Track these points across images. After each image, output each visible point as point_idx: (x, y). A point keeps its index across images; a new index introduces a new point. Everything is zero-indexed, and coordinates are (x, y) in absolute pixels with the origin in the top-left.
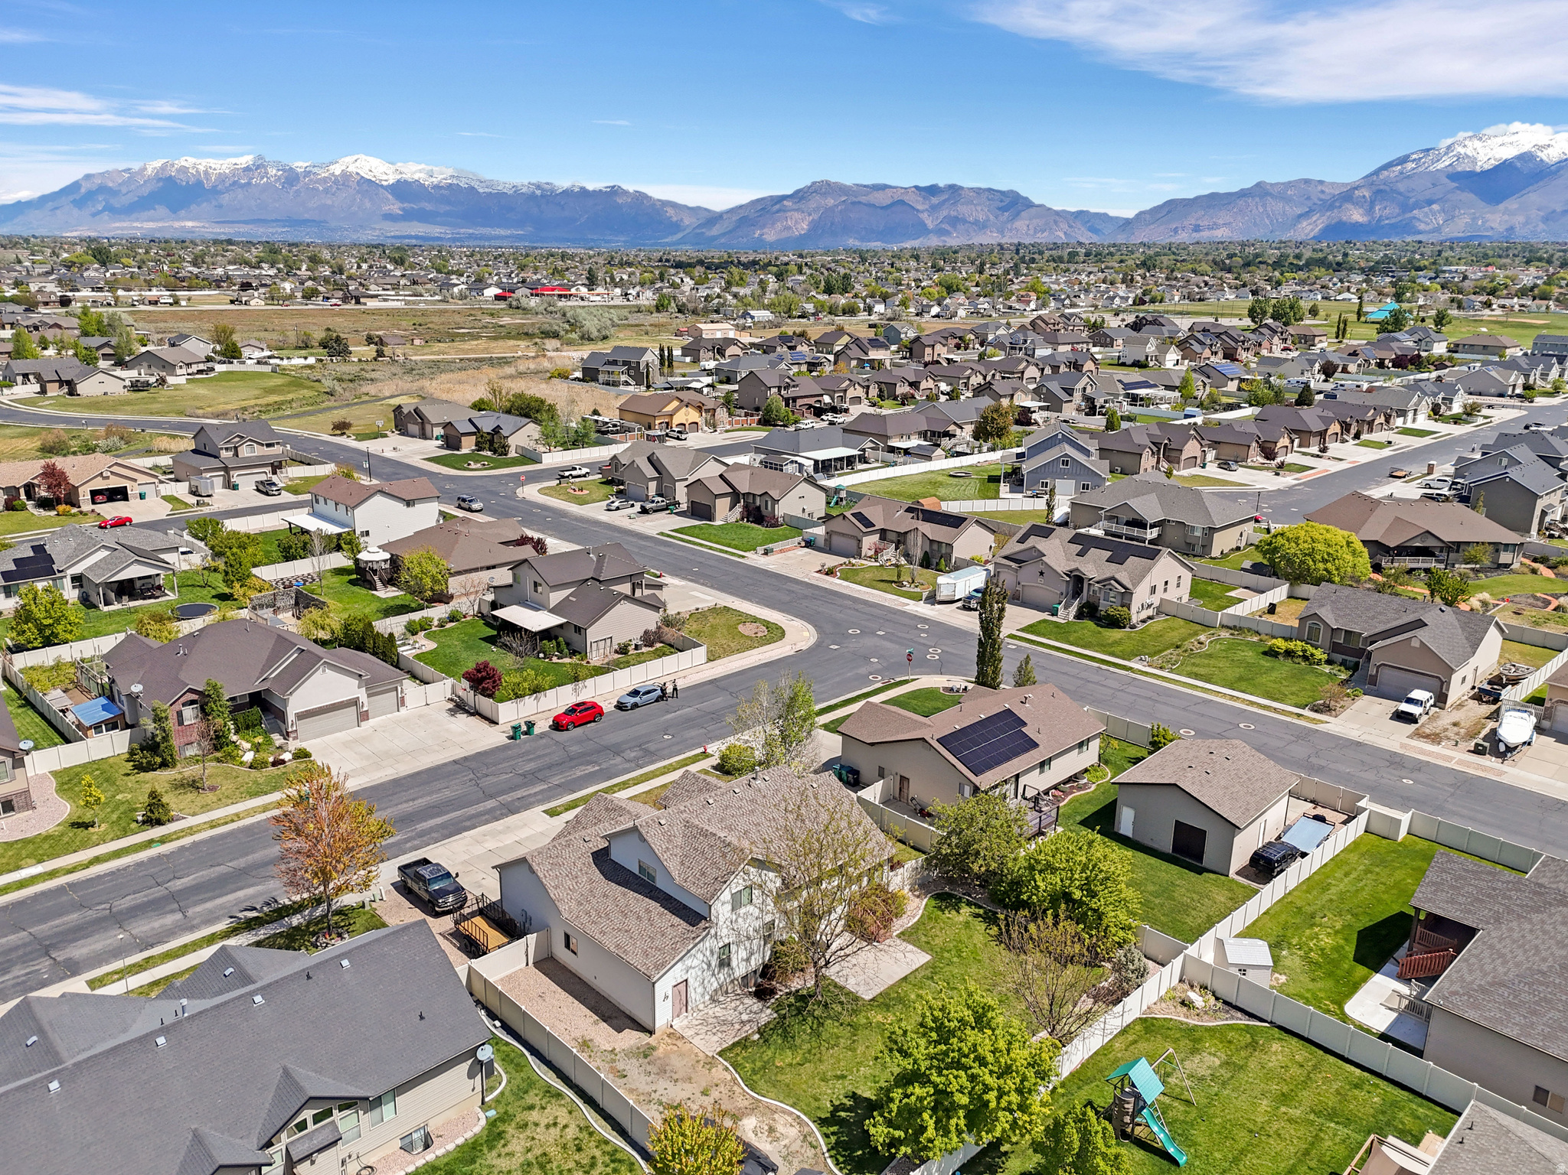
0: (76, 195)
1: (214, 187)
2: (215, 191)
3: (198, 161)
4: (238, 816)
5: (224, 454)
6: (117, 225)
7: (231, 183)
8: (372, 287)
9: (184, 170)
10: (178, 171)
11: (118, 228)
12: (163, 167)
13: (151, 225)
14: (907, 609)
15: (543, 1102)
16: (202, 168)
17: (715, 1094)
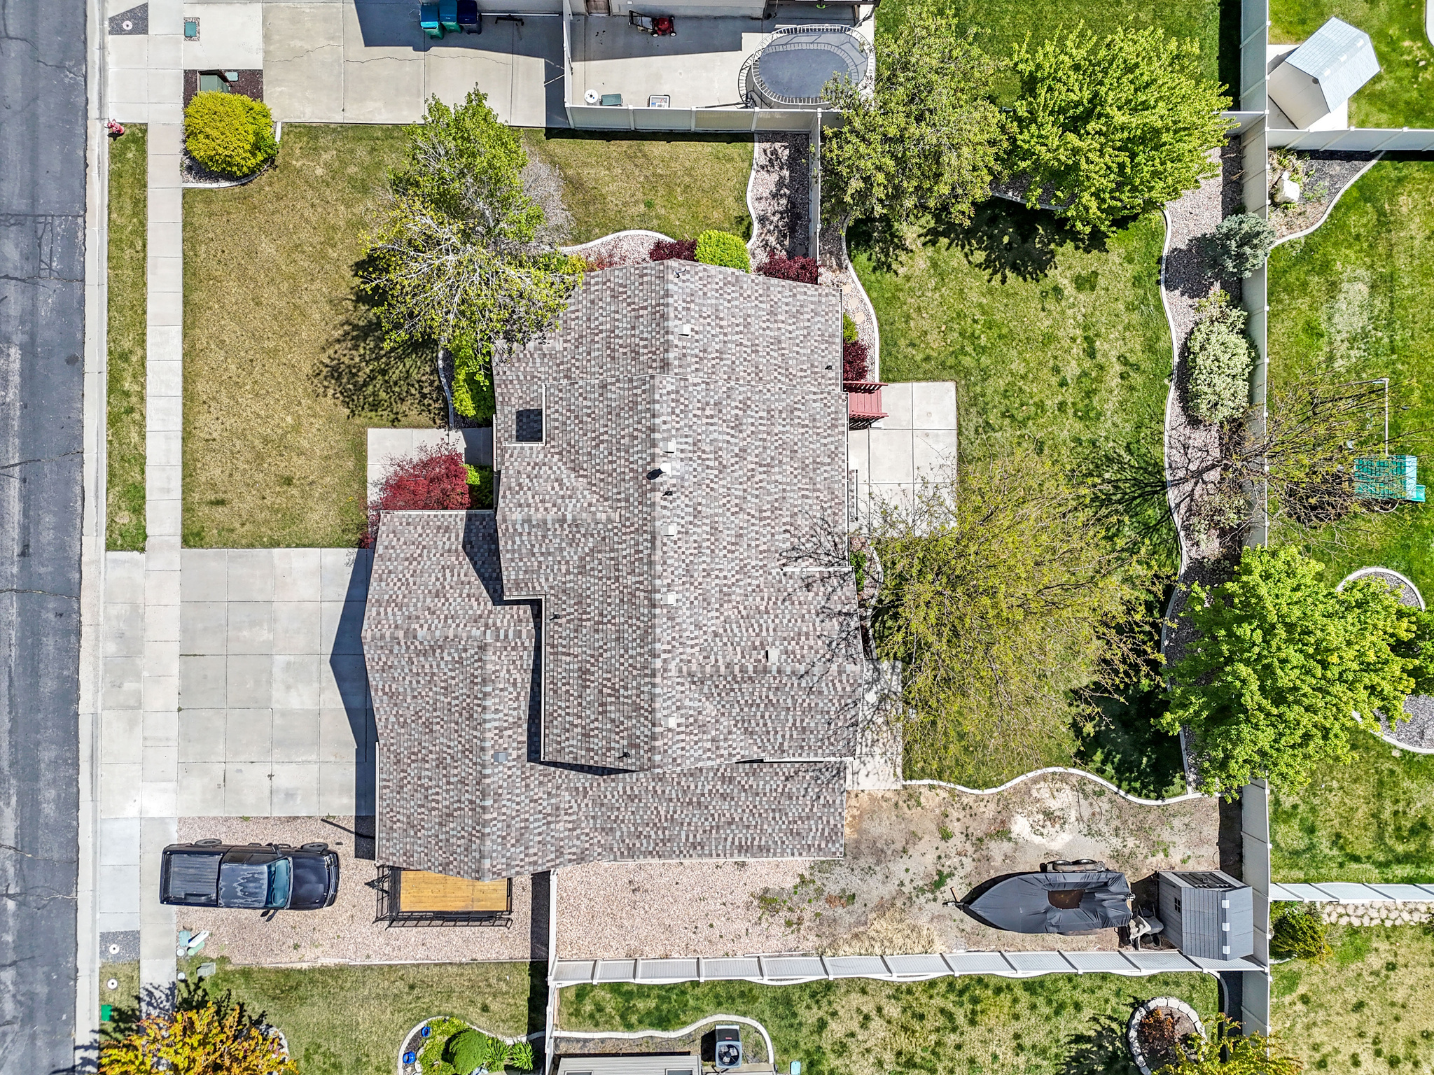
15: (825, 1007)
17: (956, 827)
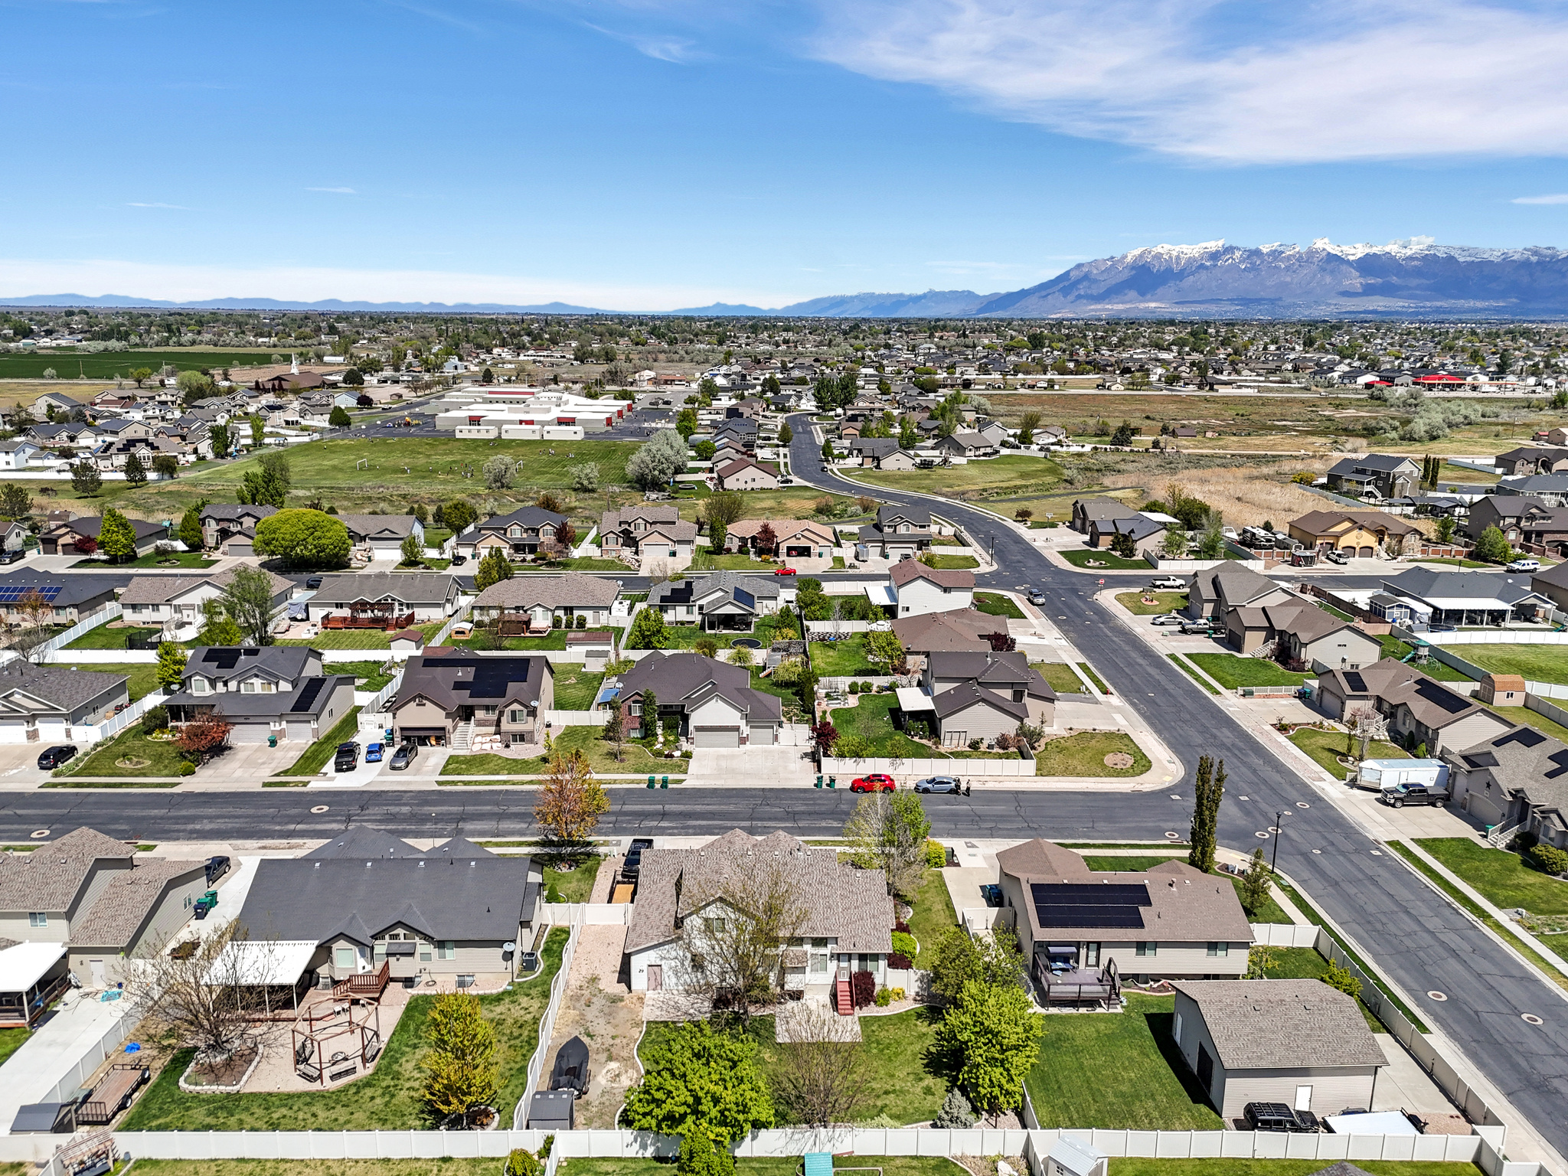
0: (1065, 285)
1: (1182, 271)
2: (1181, 275)
3: (1173, 248)
4: (615, 782)
5: (886, 530)
6: (1092, 307)
7: (1195, 267)
8: (1246, 372)
9: (1159, 256)
10: (1154, 257)
11: (1093, 310)
12: (1141, 256)
13: (1121, 307)
14: (1316, 786)
15: (537, 996)
16: (1175, 254)
17: (618, 1041)
